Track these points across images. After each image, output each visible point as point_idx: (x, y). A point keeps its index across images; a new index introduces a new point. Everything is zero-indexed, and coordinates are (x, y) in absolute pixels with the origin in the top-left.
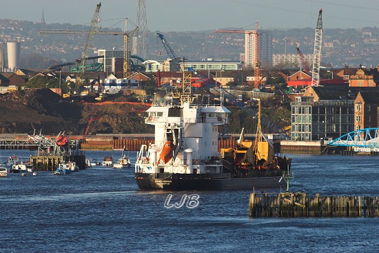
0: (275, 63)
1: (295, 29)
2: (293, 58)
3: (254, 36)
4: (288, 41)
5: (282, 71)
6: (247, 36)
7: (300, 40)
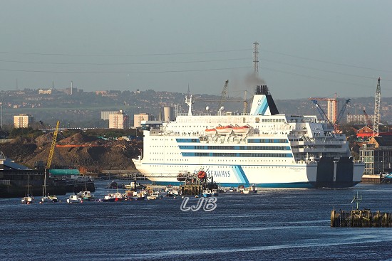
0: (348, 121)
1: (362, 98)
2: (360, 118)
3: (334, 102)
4: (358, 106)
5: (353, 127)
6: (329, 102)
7: (366, 105)
